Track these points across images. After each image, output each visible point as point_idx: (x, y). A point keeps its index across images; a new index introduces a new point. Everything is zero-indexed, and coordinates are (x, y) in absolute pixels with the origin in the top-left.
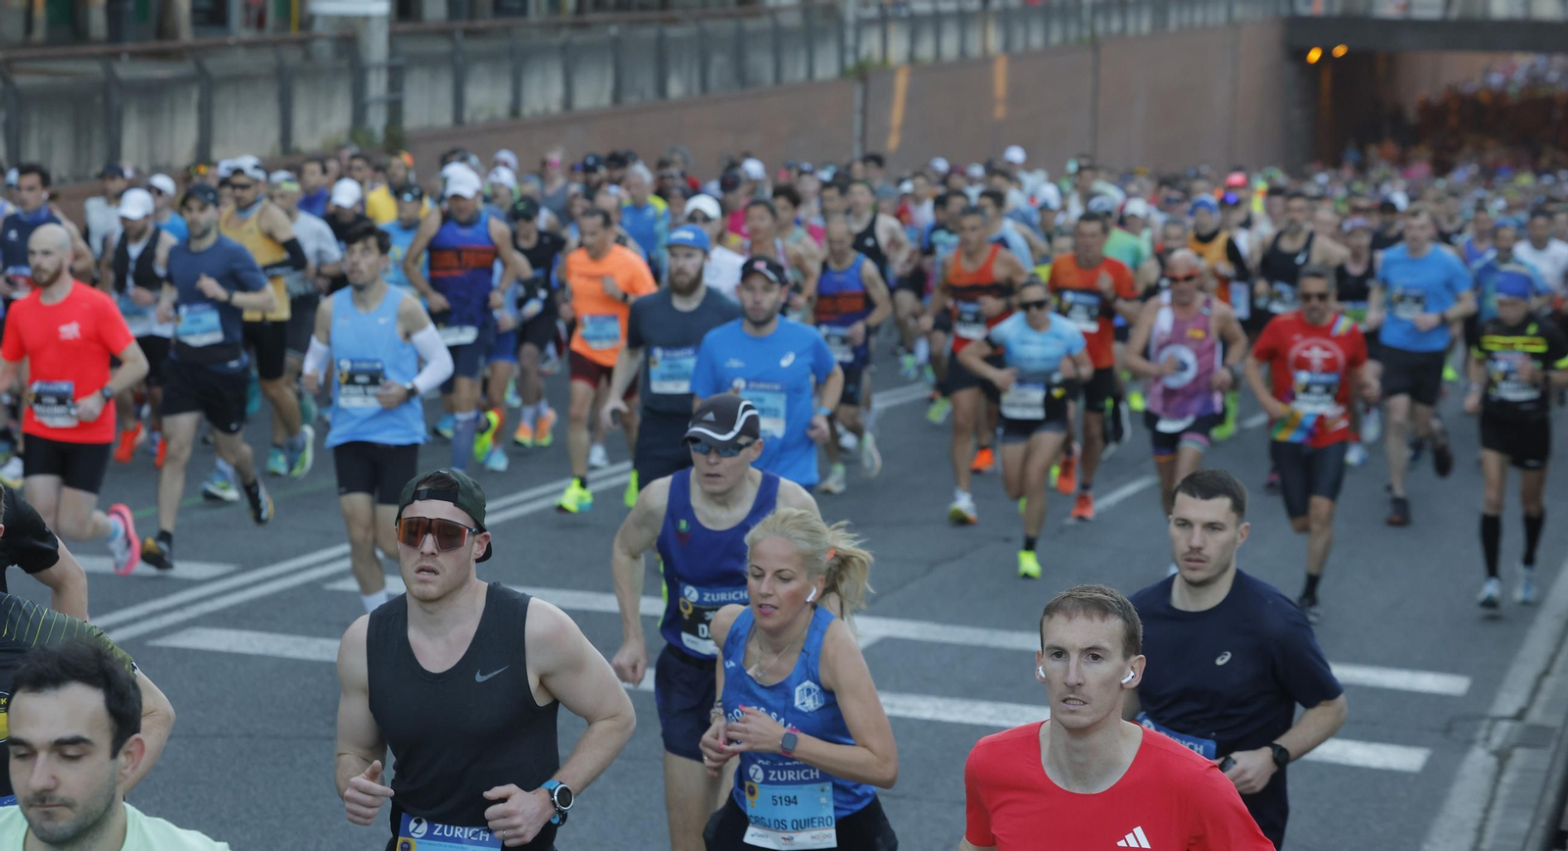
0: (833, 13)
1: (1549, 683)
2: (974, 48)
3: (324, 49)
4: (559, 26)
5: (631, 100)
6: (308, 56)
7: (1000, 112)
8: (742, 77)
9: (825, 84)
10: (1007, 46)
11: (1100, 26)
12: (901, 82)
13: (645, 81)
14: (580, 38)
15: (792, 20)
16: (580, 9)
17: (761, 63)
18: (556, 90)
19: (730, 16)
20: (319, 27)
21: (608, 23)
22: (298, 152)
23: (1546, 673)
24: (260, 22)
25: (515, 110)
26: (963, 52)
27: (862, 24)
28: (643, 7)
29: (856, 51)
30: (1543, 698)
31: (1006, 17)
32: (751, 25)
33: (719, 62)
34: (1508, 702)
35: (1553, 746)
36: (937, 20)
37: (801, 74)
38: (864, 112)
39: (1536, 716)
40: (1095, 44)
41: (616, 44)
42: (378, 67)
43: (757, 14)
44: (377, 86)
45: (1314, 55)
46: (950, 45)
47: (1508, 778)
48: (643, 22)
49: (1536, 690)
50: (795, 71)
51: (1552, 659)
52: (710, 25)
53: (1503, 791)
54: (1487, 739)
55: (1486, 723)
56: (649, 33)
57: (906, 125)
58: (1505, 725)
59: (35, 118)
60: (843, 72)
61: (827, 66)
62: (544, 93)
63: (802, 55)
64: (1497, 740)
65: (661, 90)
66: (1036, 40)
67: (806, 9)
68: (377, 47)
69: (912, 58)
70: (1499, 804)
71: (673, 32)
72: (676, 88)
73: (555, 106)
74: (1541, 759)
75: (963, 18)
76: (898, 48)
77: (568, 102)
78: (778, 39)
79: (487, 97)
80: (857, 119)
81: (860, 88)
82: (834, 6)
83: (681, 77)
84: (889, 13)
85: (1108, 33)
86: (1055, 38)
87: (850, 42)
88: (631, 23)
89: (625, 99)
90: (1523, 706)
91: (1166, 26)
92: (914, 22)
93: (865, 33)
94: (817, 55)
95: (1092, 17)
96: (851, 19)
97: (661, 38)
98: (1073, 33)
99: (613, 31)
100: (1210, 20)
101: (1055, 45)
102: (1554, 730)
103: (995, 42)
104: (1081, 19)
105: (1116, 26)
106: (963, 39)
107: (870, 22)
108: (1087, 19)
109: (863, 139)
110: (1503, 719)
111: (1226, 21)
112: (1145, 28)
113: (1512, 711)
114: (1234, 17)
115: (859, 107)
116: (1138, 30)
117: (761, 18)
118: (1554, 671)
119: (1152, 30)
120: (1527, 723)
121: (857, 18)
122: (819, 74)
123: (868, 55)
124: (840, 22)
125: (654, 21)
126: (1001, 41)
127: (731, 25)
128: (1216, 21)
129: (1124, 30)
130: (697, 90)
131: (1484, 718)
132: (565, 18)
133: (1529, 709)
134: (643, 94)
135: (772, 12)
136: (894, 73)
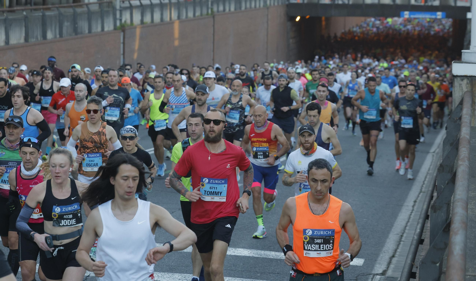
0: (111, 4)
1: (394, 260)
2: (167, 18)
4: (3, 12)
5: (32, 40)
7: (176, 43)
8: (76, 31)
9: (109, 33)
10: (179, 17)
11: (215, 9)
12: (138, 31)
13: (38, 33)
14: (11, 16)
15: (95, 8)
16: (10, 5)
17: (83, 25)
19: (71, 7)
21: (23, 10)
23: (393, 256)
26: (162, 19)
27: (122, 10)
28: (35, 4)
29: (121, 20)
30: (392, 266)
31: (178, 6)
32: (79, 10)
33: (66, 24)
34: (379, 268)
36: (152, 6)
37: (99, 29)
38: (124, 43)
39: (389, 273)
40: (213, 16)
41: (26, 17)
43: (81, 6)
45: (298, 19)
46: (157, 17)
48: (35, 10)
49: (389, 263)
50: (97, 28)
51: (396, 251)
52: (62, 10)
55: (372, 276)
56: (39, 14)
57: (140, 48)
58: (378, 277)
60: (115, 28)
61: (109, 26)
63: (100, 22)
65: (44, 36)
66: (191, 14)
67: (100, 4)
69: (142, 22)
71: (48, 13)
72: (50, 35)
76: (137, 18)
77: (7, 42)
78: (90, 16)
80: (122, 45)
81: (122, 34)
82: (111, 2)
83: (52, 31)
84: (133, 5)
85: (218, 11)
86: (198, 13)
87: (118, 16)
88: (31, 10)
89: (30, 40)
90: (385, 269)
91: (240, 8)
92: (142, 8)
93: (124, 13)
94: (105, 21)
95: (212, 5)
96: (118, 7)
97: (44, 16)
98: (205, 11)
99: (25, 13)
100: (258, 6)
101: (198, 16)
102: (397, 278)
103: (174, 15)
104: (208, 5)
105: (221, 8)
106: (162, 15)
107: (126, 8)
108: (210, 5)
109: (124, 54)
110: (377, 274)
111: (264, 6)
112: (232, 9)
113: (380, 271)
114: (266, 4)
115: (122, 41)
116: (230, 10)
117: (83, 7)
118: (396, 255)
119: (235, 9)
120: (387, 275)
121: (120, 7)
122: (106, 29)
123: (125, 22)
124: (114, 9)
125: (40, 9)
126: (177, 15)
127: (71, 10)
128: (260, 6)
129: (224, 10)
130: (58, 36)
131: (370, 274)
132: (5, 8)
133: (387, 270)
134: (37, 38)
135: (87, 5)
136: (135, 28)
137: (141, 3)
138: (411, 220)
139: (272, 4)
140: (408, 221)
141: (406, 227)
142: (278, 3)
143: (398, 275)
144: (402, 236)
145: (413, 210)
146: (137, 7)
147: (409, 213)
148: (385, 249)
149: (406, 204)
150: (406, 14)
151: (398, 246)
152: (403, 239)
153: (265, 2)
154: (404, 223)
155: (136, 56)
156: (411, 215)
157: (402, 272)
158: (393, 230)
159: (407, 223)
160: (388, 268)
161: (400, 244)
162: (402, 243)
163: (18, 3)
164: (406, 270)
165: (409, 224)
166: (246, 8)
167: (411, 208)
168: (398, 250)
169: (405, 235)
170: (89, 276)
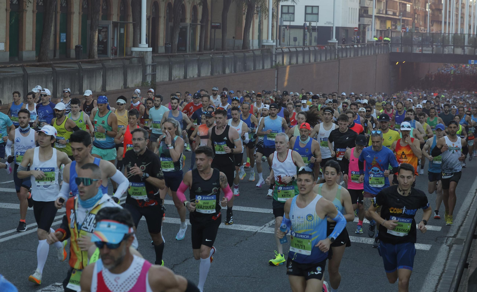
0: (269, 51)
1: (462, 228)
2: (307, 61)
3: (135, 60)
4: (195, 55)
5: (216, 74)
6: (131, 62)
7: (315, 77)
8: (245, 68)
9: (268, 70)
10: (315, 60)
11: (340, 55)
12: (288, 69)
13: (220, 69)
14: (202, 58)
15: (258, 53)
16: (200, 50)
17: (250, 65)
18: (196, 71)
19: (242, 52)
20: (134, 55)
21: (210, 54)
22: (128, 88)
23: (461, 225)
24: (116, 54)
25: (185, 77)
26: (304, 62)
27: (277, 54)
28: (217, 50)
29: (276, 61)
30: (460, 232)
31: (315, 52)
32: (247, 54)
33: (239, 63)
34: (451, 233)
35: (464, 244)
36: (297, 53)
37: (261, 67)
38: (277, 78)
39: (459, 236)
40: (339, 60)
41: (212, 58)
42: (150, 65)
43: (248, 52)
44: (149, 70)
45: (397, 63)
46: (300, 60)
47: (451, 252)
48: (216, 53)
49: (459, 230)
50: (259, 67)
51: (463, 222)
52: (236, 54)
53: (451, 255)
54: (446, 242)
55: (446, 238)
56: (220, 56)
57: (288, 80)
58: (451, 239)
59: (61, 79)
60: (272, 67)
61: (267, 66)
62: (193, 72)
63: (261, 62)
64: (449, 243)
65: (224, 72)
66: (323, 59)
67: (261, 50)
68: (149, 60)
69: (290, 63)
70: (449, 258)
71: (226, 56)
72: (227, 71)
73: (196, 76)
74: (461, 247)
75: (304, 53)
76: (286, 60)
77: (199, 75)
78: (255, 58)
79: (178, 73)
80: (276, 79)
81: (276, 71)
82: (269, 49)
83: (229, 68)
84: (284, 51)
85: (342, 57)
86: (328, 58)
87: (274, 59)
88: (214, 53)
89: (214, 74)
90: (455, 233)
91: (358, 55)
92: (290, 54)
93: (278, 57)
94: (265, 62)
95: (338, 53)
96: (274, 53)
97: (224, 57)
98: (333, 57)
99: (211, 56)
100: (370, 54)
101: (328, 60)
102: (464, 239)
103: (312, 59)
104: (335, 53)
105: (344, 55)
106: (304, 58)
107: (279, 54)
108: (337, 53)
109: (277, 85)
110: (450, 237)
111: (374, 54)
112: (352, 56)
113: (453, 235)
114: (376, 53)
115: (276, 76)
116: (350, 56)
117: (249, 52)
118: (463, 225)
119: (354, 56)
120: (457, 238)
121: (276, 53)
122: (265, 68)
123: (279, 63)
124: (271, 54)
125: (221, 53)
126: (314, 59)
127: (242, 54)
128: (371, 54)
129: (346, 56)
130: (233, 72)
131: (445, 237)
132: (196, 53)
133: (457, 234)
134: (219, 73)
135: (253, 50)
136: (286, 67)
137: (289, 50)
138: (473, 202)
139: (380, 53)
140: (472, 203)
141: (470, 206)
142: (384, 52)
143: (464, 237)
144: (467, 212)
145: (475, 195)
146: (287, 53)
147: (472, 197)
148: (455, 221)
149: (470, 191)
150: (472, 62)
151: (465, 219)
152: (468, 215)
153: (375, 51)
154: (469, 204)
155: (286, 83)
156: (474, 198)
157: (467, 236)
158: (461, 208)
159: (471, 204)
160: (457, 232)
161: (466, 217)
162: (467, 217)
163: (205, 49)
164: (471, 233)
165: (472, 205)
166: (361, 55)
167: (474, 194)
168: (465, 222)
169: (469, 212)
170: (257, 232)
